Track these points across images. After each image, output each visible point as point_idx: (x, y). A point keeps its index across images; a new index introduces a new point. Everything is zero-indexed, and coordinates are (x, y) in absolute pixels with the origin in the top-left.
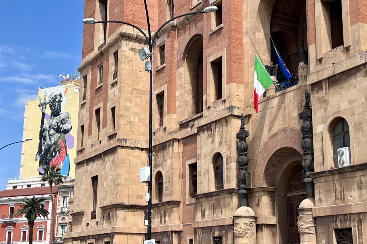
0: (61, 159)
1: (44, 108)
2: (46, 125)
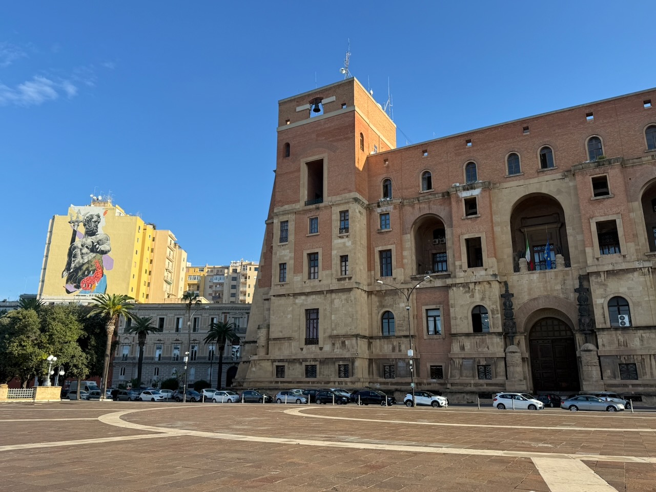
0: (96, 279)
1: (76, 226)
2: (78, 243)
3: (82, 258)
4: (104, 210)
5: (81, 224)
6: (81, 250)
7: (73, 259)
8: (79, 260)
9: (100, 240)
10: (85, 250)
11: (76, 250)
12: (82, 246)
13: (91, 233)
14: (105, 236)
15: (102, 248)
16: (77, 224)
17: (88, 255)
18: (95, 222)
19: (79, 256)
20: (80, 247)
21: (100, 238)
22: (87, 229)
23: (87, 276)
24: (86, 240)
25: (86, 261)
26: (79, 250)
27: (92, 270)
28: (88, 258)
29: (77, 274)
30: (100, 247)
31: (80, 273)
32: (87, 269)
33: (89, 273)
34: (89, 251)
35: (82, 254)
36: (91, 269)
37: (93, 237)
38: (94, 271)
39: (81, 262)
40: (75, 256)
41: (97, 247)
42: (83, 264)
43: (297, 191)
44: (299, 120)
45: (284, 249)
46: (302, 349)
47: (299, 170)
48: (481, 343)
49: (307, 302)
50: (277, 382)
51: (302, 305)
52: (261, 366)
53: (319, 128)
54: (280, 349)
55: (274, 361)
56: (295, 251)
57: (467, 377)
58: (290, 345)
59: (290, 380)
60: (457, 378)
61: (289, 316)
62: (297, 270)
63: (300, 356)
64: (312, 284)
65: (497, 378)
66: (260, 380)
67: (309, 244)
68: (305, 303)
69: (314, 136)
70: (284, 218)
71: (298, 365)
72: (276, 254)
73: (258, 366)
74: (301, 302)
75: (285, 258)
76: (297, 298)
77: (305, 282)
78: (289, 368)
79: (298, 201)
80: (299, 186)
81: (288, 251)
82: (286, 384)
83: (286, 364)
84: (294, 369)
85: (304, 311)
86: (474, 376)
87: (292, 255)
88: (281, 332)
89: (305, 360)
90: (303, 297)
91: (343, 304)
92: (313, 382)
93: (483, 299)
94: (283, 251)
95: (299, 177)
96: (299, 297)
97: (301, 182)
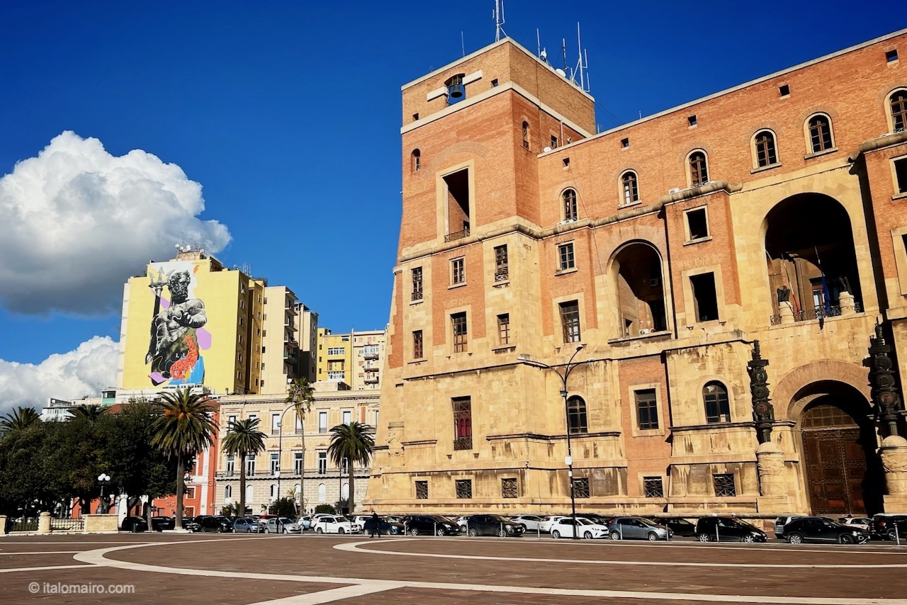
3: (170, 335)
4: (194, 266)
5: (166, 287)
6: (168, 323)
7: (158, 337)
8: (166, 337)
9: (191, 308)
10: (173, 324)
11: (161, 324)
12: (169, 317)
13: (179, 298)
14: (197, 302)
15: (195, 318)
16: (160, 287)
17: (178, 331)
18: (183, 283)
19: (166, 333)
20: (166, 319)
21: (192, 305)
22: (173, 293)
23: (178, 359)
24: (174, 310)
25: (175, 338)
26: (165, 324)
27: (184, 351)
28: (178, 334)
29: (164, 358)
30: (192, 317)
31: (168, 357)
32: (178, 349)
33: (180, 356)
34: (178, 325)
35: (169, 329)
36: (182, 349)
37: (182, 305)
38: (186, 352)
39: (169, 340)
40: (161, 333)
41: (188, 318)
42: (172, 343)
43: (432, 221)
44: (432, 113)
45: (418, 310)
46: (450, 457)
47: (433, 190)
48: (718, 440)
49: (453, 386)
50: (418, 505)
51: (447, 392)
52: (395, 482)
53: (460, 122)
54: (419, 457)
55: (413, 474)
56: (434, 312)
57: (698, 493)
58: (433, 452)
59: (436, 502)
60: (682, 495)
61: (430, 409)
62: (439, 340)
63: (447, 466)
64: (459, 360)
65: (744, 495)
66: (394, 502)
67: (452, 301)
68: (451, 389)
69: (453, 134)
70: (416, 264)
71: (445, 479)
72: (407, 317)
73: (391, 483)
74: (446, 386)
75: (421, 323)
76: (439, 382)
77: (449, 357)
78: (433, 485)
79: (434, 236)
80: (435, 213)
81: (424, 312)
82: (430, 508)
83: (428, 479)
84: (440, 486)
85: (450, 400)
86: (707, 491)
87: (430, 317)
88: (420, 432)
89: (455, 472)
90: (448, 380)
91: (504, 388)
92: (468, 505)
93: (719, 371)
94: (417, 313)
95: (434, 200)
96: (441, 379)
97: (438, 208)
